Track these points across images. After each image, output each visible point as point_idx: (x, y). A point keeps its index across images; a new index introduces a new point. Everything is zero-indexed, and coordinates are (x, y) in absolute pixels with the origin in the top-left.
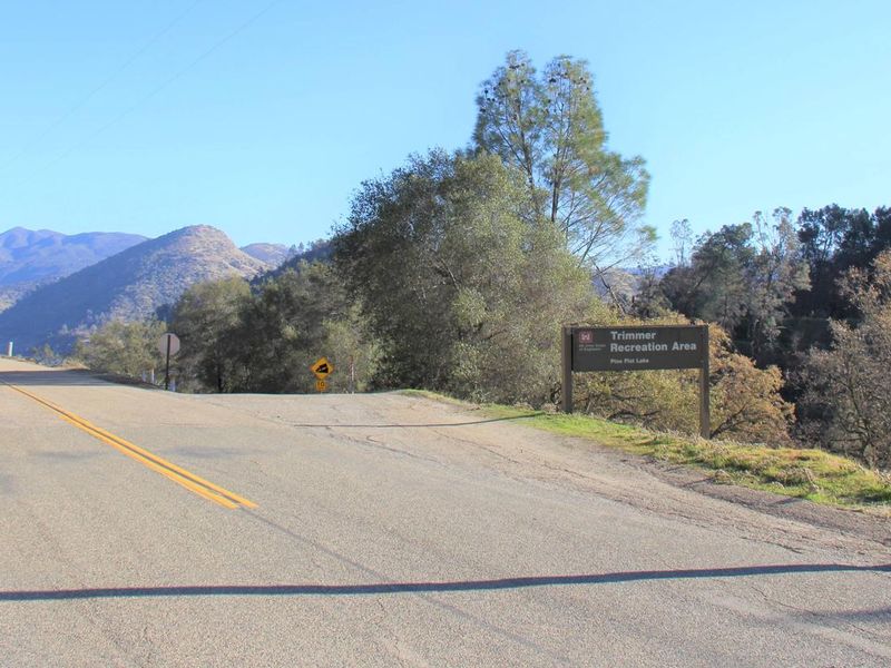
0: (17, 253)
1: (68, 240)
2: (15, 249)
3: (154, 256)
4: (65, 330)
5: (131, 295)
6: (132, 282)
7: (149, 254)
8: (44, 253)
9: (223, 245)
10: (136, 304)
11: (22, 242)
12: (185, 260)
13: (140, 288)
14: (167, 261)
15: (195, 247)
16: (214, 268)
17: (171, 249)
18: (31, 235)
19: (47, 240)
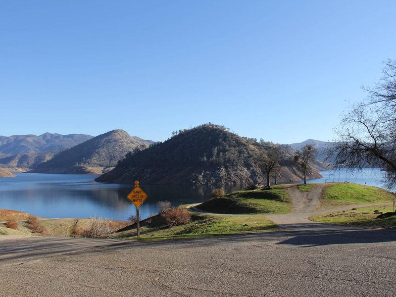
0: (48, 141)
1: (64, 137)
2: (47, 140)
3: (104, 140)
4: (77, 165)
5: (98, 153)
6: (98, 148)
7: (102, 139)
8: (57, 141)
9: (127, 136)
10: (100, 156)
11: (49, 137)
12: (115, 141)
13: (101, 150)
14: (109, 141)
15: (118, 137)
16: (125, 144)
17: (110, 137)
18: (52, 135)
19: (58, 137)
